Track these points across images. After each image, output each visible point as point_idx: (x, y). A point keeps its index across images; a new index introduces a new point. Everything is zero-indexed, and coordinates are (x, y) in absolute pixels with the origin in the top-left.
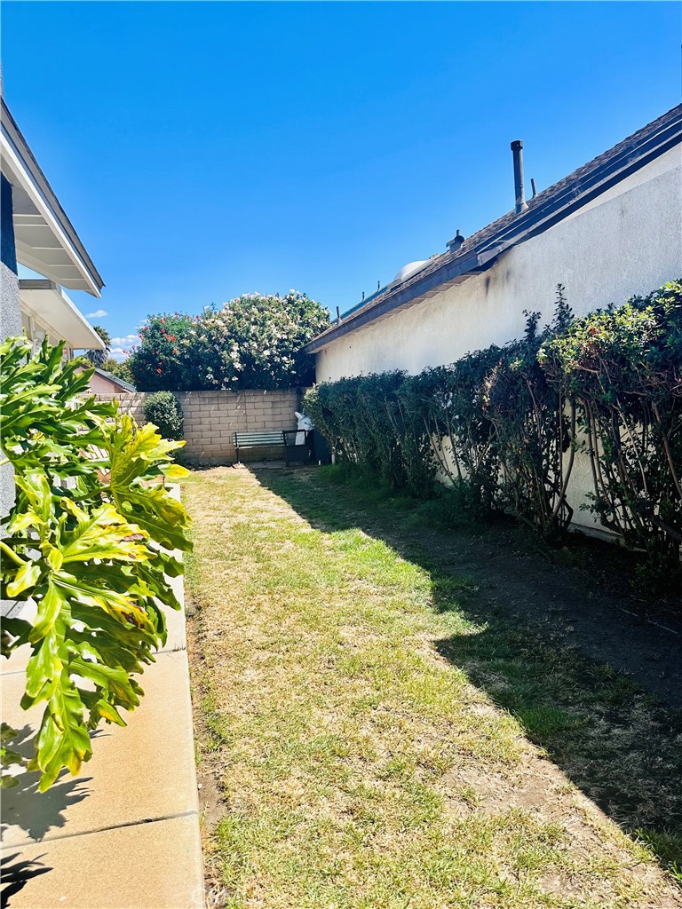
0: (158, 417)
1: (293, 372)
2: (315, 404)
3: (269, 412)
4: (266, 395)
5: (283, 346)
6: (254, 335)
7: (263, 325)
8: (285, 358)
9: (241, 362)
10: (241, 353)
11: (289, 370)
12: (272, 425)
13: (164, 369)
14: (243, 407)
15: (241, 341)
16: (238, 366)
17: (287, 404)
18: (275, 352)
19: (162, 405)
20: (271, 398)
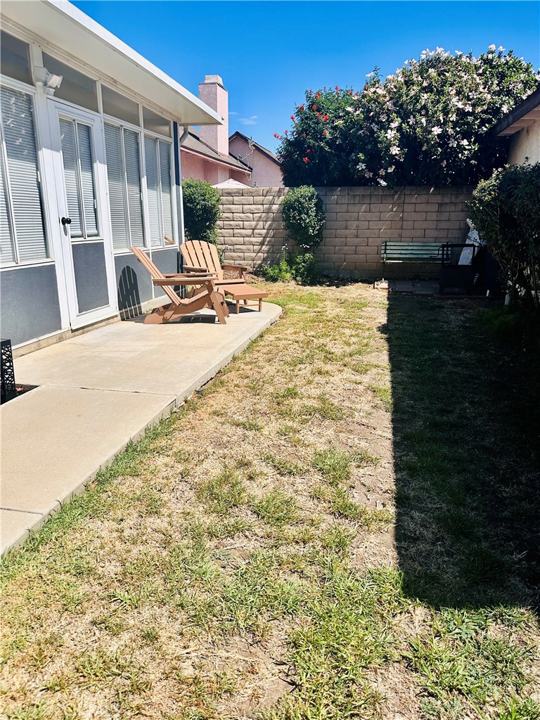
0: (294, 218)
1: (473, 162)
2: (488, 204)
3: (434, 216)
4: (433, 193)
5: (464, 124)
6: (424, 107)
7: (440, 92)
8: (465, 142)
9: (401, 146)
10: (402, 134)
11: (468, 159)
12: (434, 234)
13: (312, 158)
14: (400, 209)
15: (405, 116)
16: (395, 150)
17: (459, 207)
18: (450, 131)
19: (300, 203)
20: (438, 199)
